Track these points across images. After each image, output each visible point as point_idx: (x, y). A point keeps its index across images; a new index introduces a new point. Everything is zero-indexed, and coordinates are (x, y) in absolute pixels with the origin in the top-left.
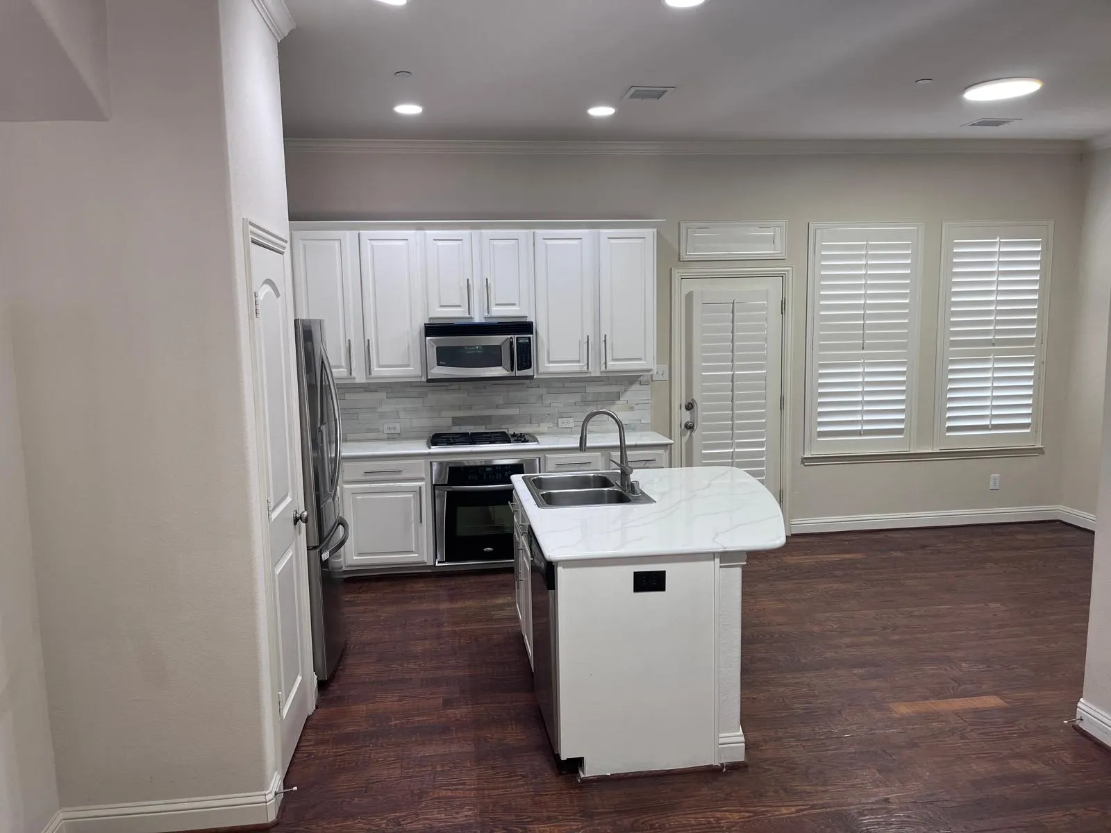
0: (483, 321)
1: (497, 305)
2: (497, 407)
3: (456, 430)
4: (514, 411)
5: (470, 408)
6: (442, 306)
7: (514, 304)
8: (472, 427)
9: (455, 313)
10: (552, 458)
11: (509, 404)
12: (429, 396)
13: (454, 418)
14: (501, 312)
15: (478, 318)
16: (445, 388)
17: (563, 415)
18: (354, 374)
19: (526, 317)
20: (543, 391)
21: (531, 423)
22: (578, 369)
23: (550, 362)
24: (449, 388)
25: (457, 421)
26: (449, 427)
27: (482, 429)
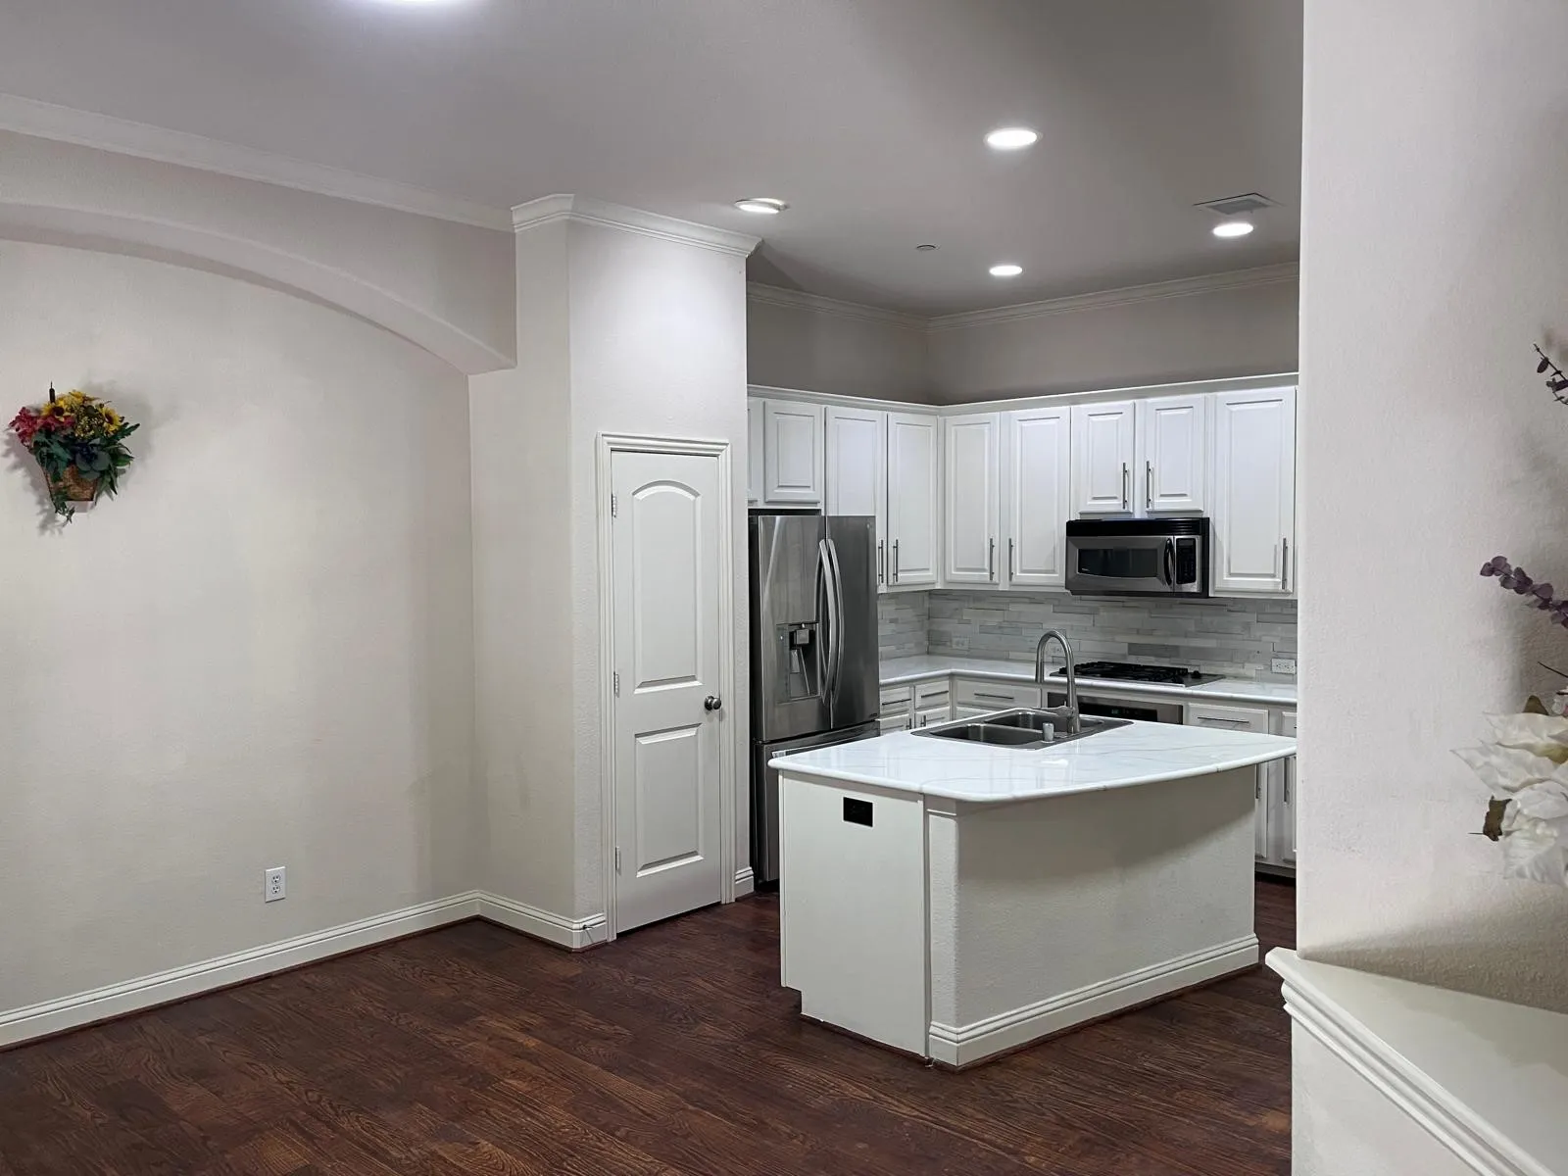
0: (1145, 517)
1: (1162, 496)
2: (1186, 637)
3: (1132, 660)
4: (1210, 643)
5: (1150, 633)
6: (1095, 498)
7: (1185, 495)
8: (1153, 658)
9: (1109, 507)
10: (1197, 709)
11: (1205, 632)
12: (1102, 614)
13: (1131, 645)
14: (1165, 505)
15: (1139, 514)
16: (1121, 604)
17: (1280, 655)
18: (995, 579)
19: (1200, 511)
20: (1252, 618)
21: (1232, 661)
22: (1270, 588)
23: (1231, 575)
24: (1126, 604)
25: (1134, 649)
26: (1124, 656)
27: (1166, 663)
